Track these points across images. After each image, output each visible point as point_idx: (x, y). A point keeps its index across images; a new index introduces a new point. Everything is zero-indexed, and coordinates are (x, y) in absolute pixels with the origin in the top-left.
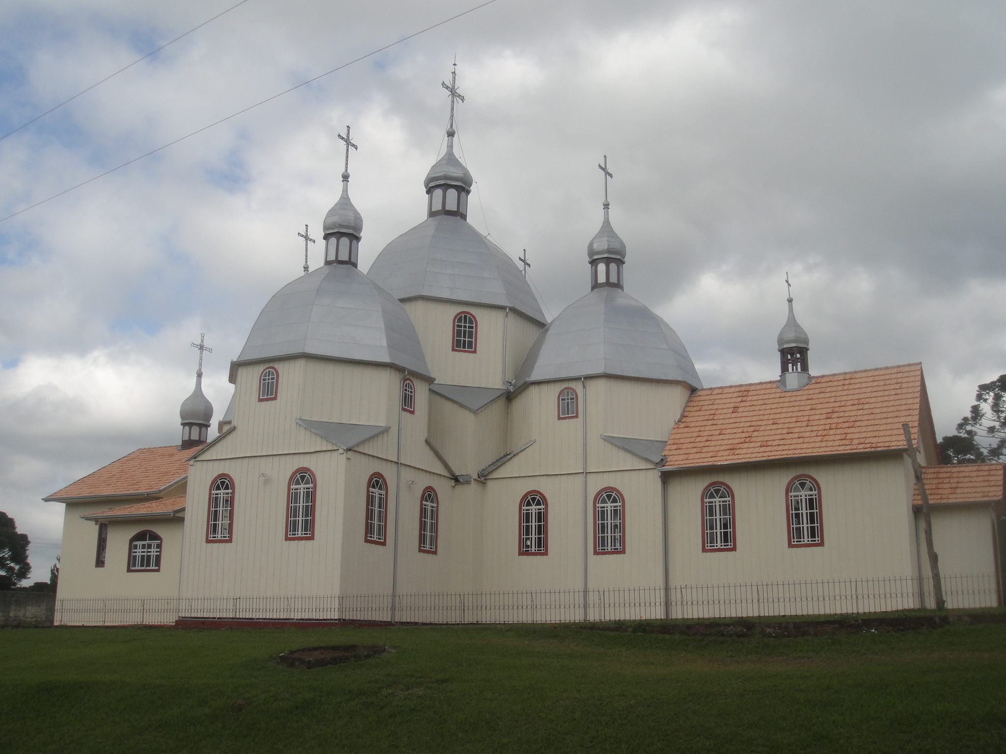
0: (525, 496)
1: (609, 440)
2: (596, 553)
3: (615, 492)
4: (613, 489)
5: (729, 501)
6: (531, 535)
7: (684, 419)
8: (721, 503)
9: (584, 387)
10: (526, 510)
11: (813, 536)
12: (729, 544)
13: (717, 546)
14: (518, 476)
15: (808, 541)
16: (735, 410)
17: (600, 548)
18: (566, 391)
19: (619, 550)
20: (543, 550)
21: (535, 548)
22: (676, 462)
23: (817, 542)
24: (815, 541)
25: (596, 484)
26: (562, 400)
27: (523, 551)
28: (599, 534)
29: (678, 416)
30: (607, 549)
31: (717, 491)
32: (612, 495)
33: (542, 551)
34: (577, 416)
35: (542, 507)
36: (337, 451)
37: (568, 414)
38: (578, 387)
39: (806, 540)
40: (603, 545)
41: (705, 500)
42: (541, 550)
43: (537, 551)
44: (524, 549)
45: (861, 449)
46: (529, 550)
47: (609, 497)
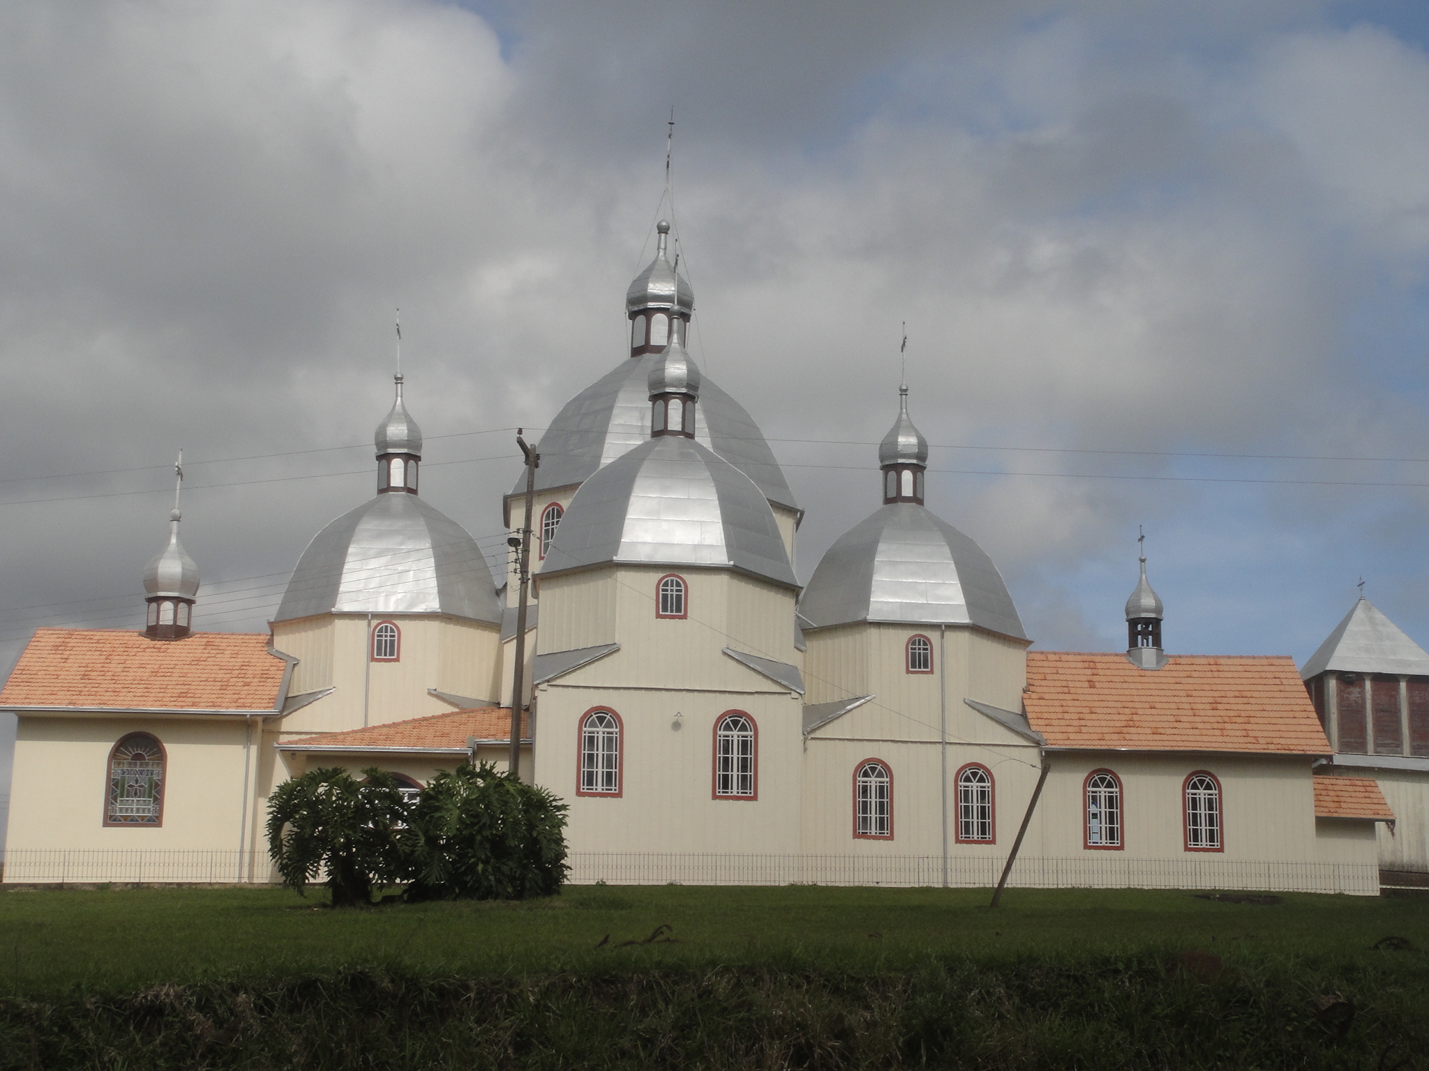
0: (862, 764)
1: (972, 706)
2: (958, 841)
3: (982, 770)
4: (980, 766)
5: (1116, 793)
6: (871, 814)
7: (1032, 688)
8: (1107, 794)
9: (942, 637)
10: (863, 782)
11: (1212, 840)
12: (1116, 841)
13: (1101, 843)
14: (851, 738)
15: (1207, 845)
16: (1092, 685)
17: (963, 836)
18: (917, 639)
19: (987, 839)
20: (887, 833)
21: (876, 830)
22: (1058, 741)
23: (1216, 847)
24: (1214, 845)
25: (958, 758)
26: (912, 649)
27: (859, 833)
28: (961, 818)
29: (1024, 684)
30: (973, 838)
31: (1102, 780)
32: (978, 773)
33: (886, 835)
34: (932, 672)
35: (885, 779)
36: (788, 695)
37: (920, 668)
38: (934, 636)
39: (1204, 843)
40: (967, 832)
41: (1088, 789)
42: (884, 833)
43: (878, 834)
44: (861, 831)
45: (1272, 749)
46: (867, 833)
47: (974, 774)
